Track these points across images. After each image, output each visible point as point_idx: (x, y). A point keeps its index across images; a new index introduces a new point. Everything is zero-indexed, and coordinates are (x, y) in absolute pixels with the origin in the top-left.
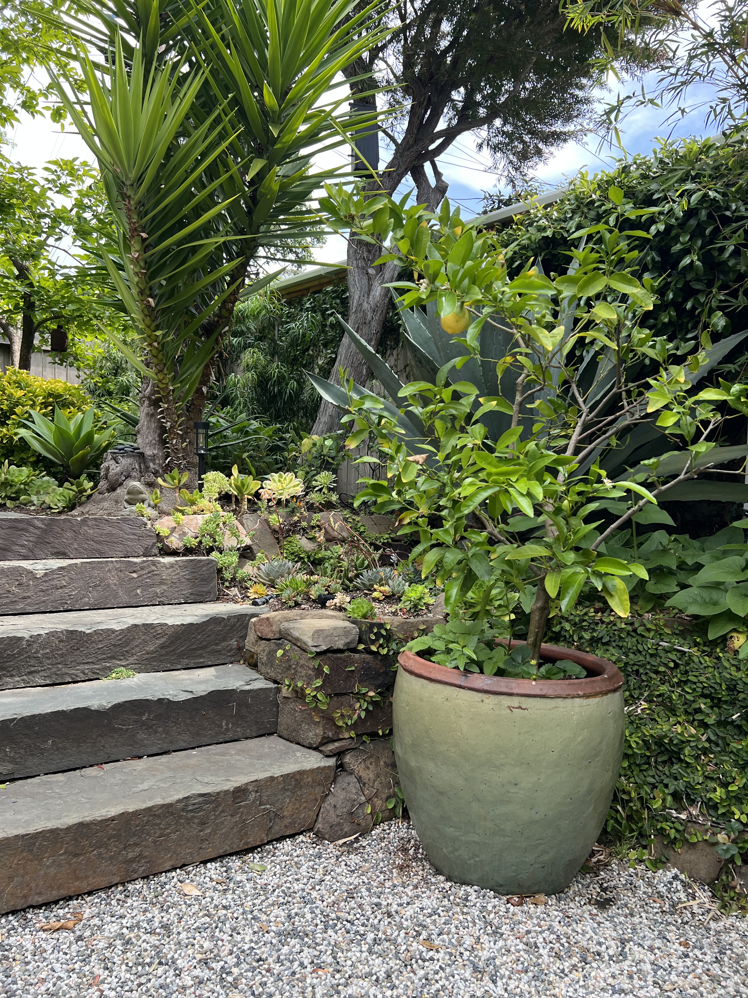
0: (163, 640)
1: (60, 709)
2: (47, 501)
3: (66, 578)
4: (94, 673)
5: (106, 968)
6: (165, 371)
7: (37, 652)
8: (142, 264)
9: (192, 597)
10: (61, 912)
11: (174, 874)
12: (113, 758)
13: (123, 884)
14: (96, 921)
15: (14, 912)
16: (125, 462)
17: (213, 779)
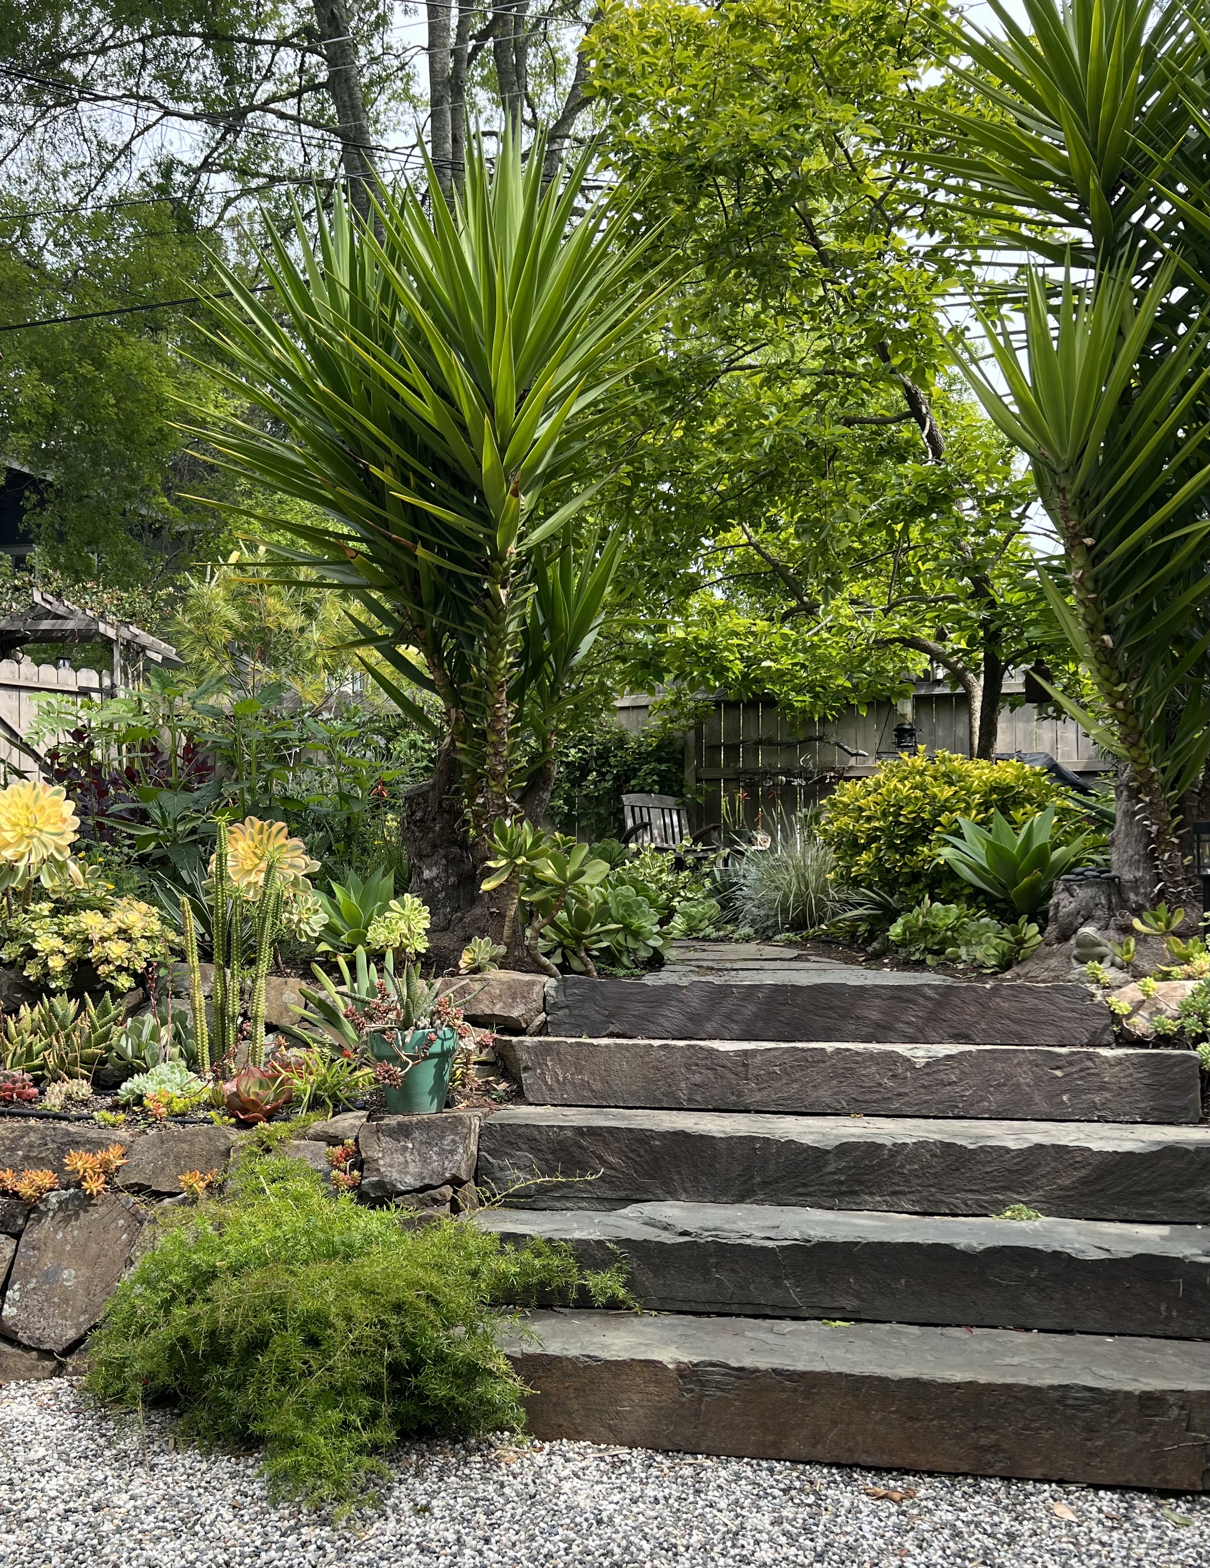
0: (1084, 1172)
1: (915, 1240)
2: (979, 955)
3: (957, 1071)
4: (981, 1206)
5: (920, 1547)
6: (1142, 743)
7: (902, 1166)
8: (1090, 585)
9: (1156, 1113)
10: (892, 1483)
11: (1046, 1487)
12: (987, 1321)
13: (975, 1477)
14: (930, 1504)
15: (839, 1466)
16: (1083, 894)
17: (1116, 1374)
